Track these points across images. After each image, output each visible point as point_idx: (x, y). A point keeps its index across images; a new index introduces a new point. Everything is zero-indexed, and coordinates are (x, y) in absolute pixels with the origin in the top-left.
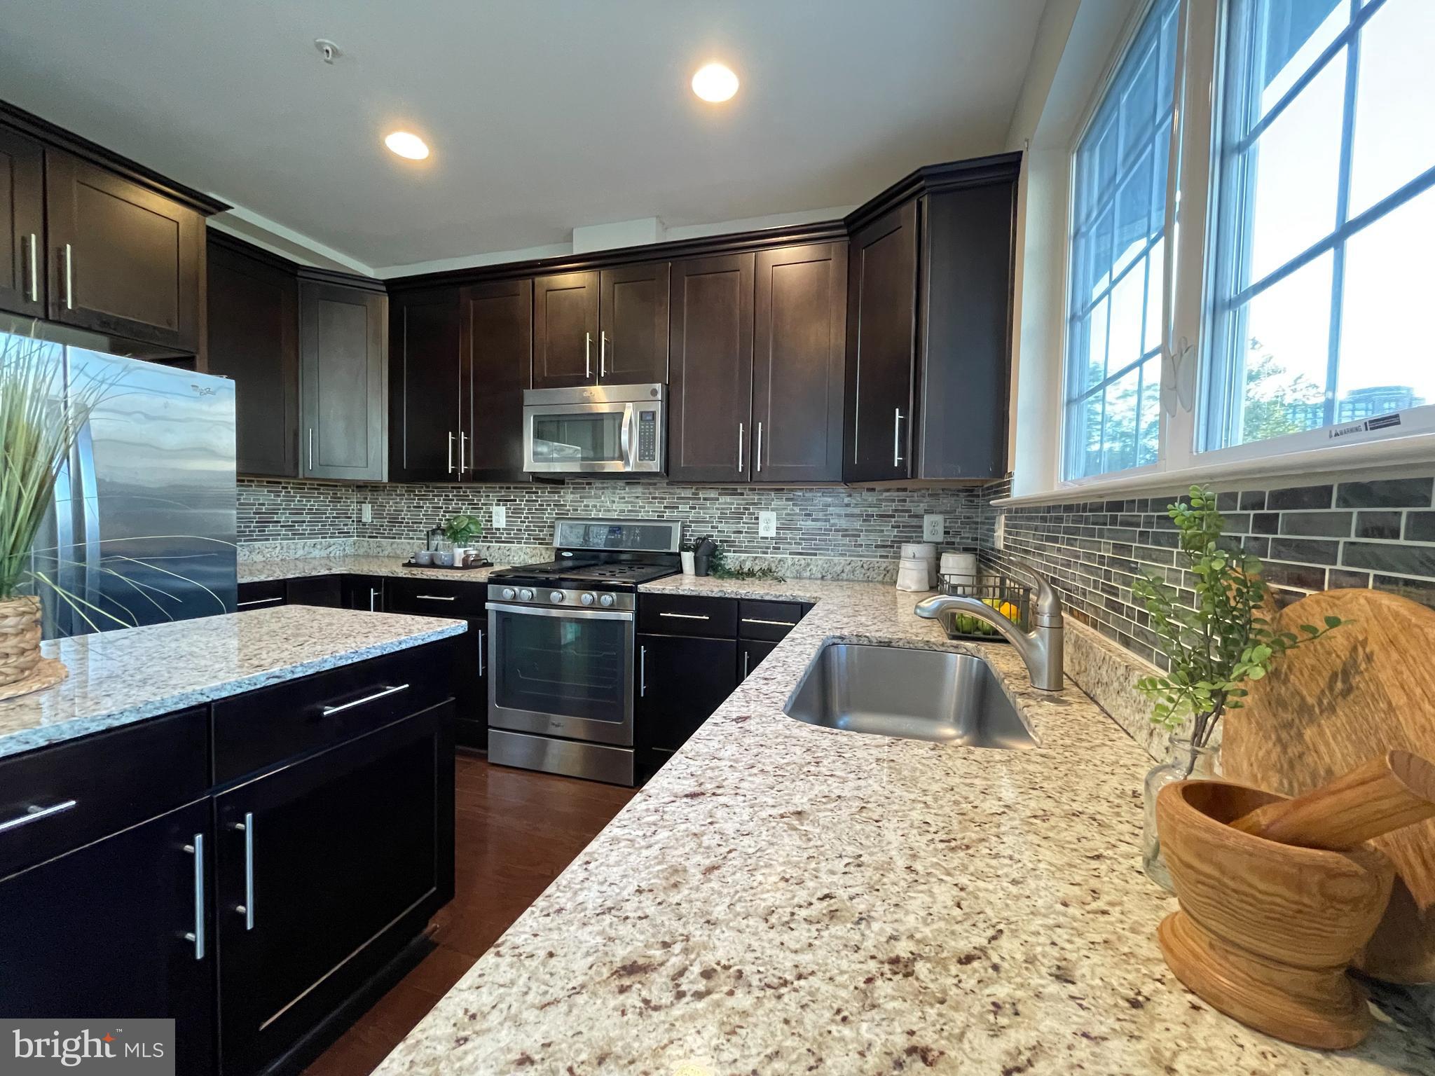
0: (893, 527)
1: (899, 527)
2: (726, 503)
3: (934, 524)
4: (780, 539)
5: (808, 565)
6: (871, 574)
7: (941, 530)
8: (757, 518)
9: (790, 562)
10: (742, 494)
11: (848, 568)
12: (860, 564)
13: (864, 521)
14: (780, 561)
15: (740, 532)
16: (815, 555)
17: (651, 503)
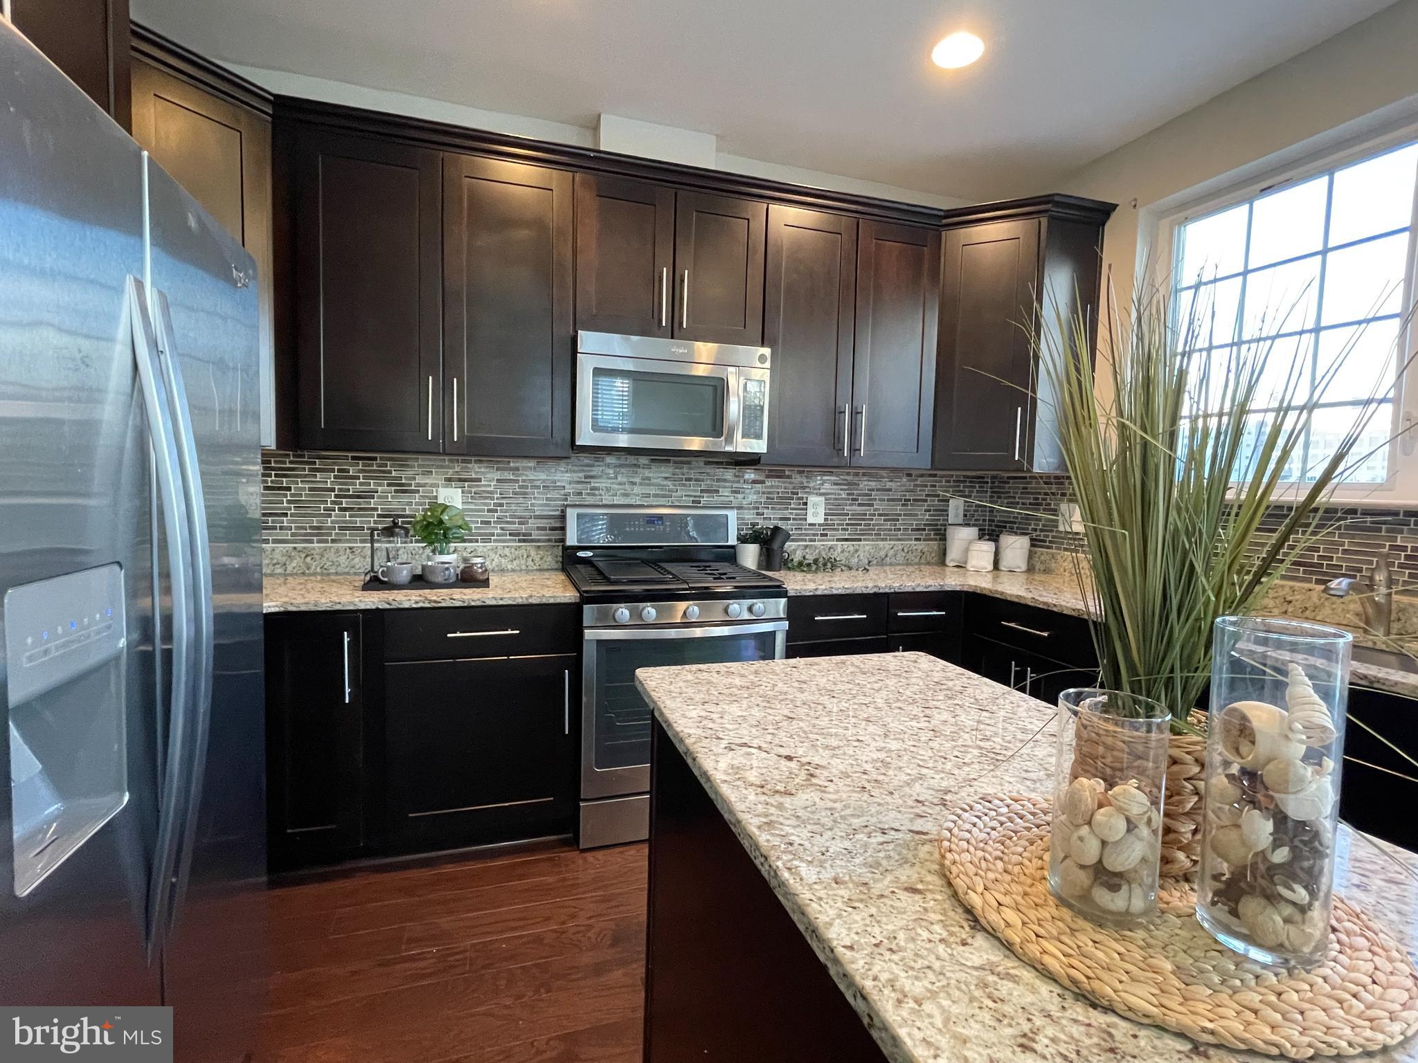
0: (926, 511)
1: (929, 511)
2: (772, 487)
3: (957, 508)
4: (827, 525)
5: (857, 551)
6: (910, 556)
7: (961, 513)
8: (806, 504)
9: (839, 550)
10: (789, 477)
11: (892, 552)
12: (901, 547)
13: (903, 505)
14: (830, 548)
15: (789, 519)
16: (860, 540)
17: (684, 485)
